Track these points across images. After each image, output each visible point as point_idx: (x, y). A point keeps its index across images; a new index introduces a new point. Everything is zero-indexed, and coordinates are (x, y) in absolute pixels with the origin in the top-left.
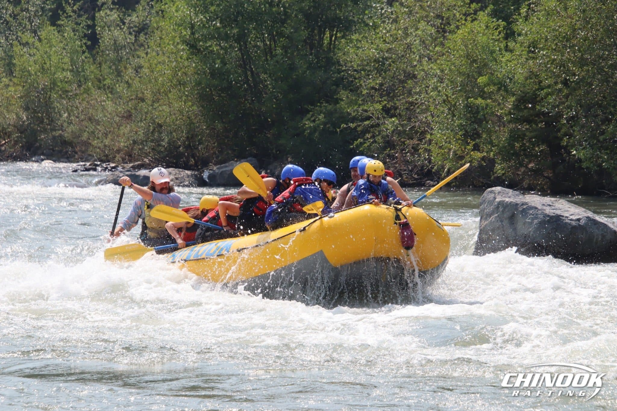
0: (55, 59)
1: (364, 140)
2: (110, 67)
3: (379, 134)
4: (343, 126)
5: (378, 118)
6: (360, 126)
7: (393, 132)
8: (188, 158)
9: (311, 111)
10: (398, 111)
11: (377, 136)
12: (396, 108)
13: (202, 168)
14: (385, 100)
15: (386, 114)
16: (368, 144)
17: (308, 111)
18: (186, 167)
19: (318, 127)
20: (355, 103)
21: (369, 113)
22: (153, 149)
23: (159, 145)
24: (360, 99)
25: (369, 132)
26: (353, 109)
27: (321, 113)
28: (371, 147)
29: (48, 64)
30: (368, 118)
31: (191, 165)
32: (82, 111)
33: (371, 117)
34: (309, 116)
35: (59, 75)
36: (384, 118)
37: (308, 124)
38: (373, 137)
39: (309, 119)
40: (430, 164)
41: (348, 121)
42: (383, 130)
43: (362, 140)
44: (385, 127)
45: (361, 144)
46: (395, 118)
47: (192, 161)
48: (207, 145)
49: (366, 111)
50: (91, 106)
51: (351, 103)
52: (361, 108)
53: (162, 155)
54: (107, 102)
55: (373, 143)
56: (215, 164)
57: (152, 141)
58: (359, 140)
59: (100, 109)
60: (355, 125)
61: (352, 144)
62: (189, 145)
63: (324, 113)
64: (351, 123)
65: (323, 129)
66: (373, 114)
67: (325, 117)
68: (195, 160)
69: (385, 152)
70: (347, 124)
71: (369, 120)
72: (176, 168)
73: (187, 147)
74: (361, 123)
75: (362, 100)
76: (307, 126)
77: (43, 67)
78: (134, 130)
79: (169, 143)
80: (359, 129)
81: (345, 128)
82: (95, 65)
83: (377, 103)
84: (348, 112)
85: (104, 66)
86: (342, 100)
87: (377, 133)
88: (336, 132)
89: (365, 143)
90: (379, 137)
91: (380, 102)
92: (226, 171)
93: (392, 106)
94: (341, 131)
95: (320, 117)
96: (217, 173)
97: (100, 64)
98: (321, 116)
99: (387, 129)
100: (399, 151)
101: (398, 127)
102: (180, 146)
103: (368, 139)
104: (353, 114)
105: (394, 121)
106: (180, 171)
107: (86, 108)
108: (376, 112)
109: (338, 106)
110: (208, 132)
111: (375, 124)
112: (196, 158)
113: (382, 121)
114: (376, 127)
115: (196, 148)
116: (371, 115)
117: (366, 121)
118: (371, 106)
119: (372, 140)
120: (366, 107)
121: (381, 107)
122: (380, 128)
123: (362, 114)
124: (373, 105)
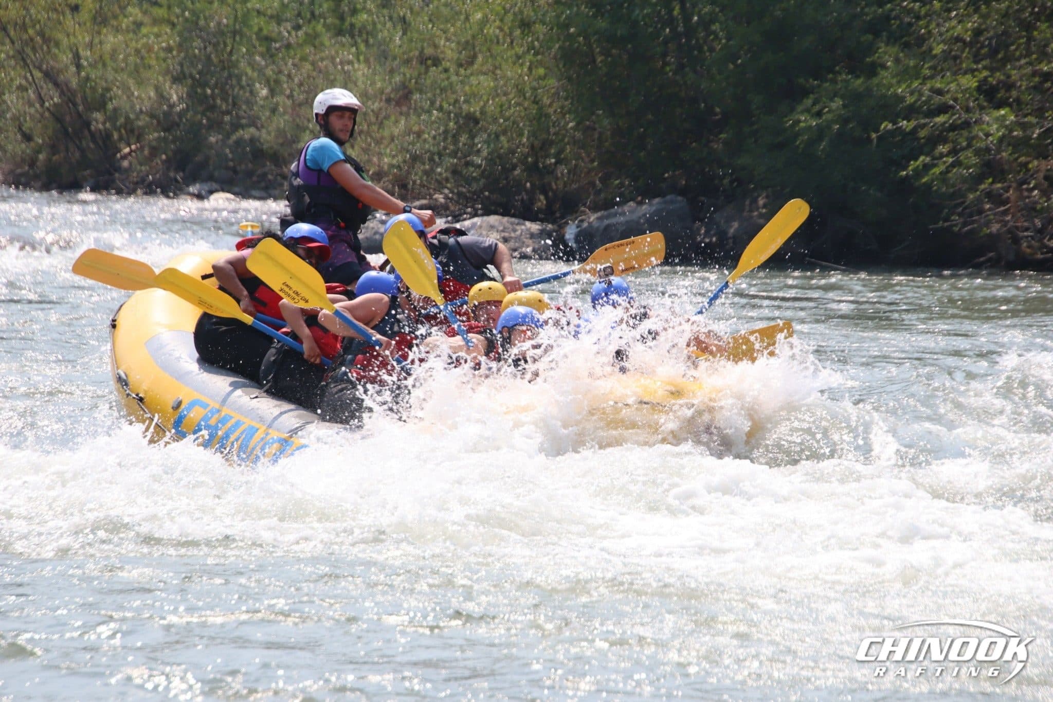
1: (934, 158)
3: (969, 146)
4: (886, 126)
5: (968, 110)
6: (924, 126)
7: (1001, 140)
8: (531, 193)
9: (813, 93)
10: (1014, 93)
11: (963, 149)
12: (1009, 86)
13: (562, 217)
14: (985, 68)
15: (986, 101)
16: (942, 168)
17: (805, 93)
18: (527, 214)
19: (829, 127)
20: (916, 73)
21: (948, 96)
22: (455, 172)
23: (467, 164)
24: (926, 66)
25: (945, 141)
26: (909, 86)
27: (835, 96)
28: (950, 175)
30: (944, 109)
31: (540, 210)
32: (301, 84)
33: (952, 107)
34: (808, 102)
36: (982, 108)
37: (806, 121)
38: (954, 152)
39: (808, 111)
41: (897, 115)
42: (977, 136)
43: (928, 159)
44: (982, 130)
45: (927, 167)
46: (1007, 109)
47: (541, 201)
48: (576, 166)
49: (939, 92)
50: (320, 71)
51: (905, 74)
52: (929, 86)
53: (475, 186)
54: (356, 66)
55: (953, 165)
56: (595, 208)
57: (454, 154)
58: (922, 158)
59: (341, 78)
60: (913, 124)
61: (905, 168)
62: (536, 163)
63: (843, 97)
64: (903, 120)
65: (840, 134)
66: (955, 100)
67: (844, 106)
68: (547, 198)
69: (982, 187)
70: (895, 123)
71: (945, 112)
72: (503, 215)
73: (533, 169)
74: (927, 120)
75: (930, 68)
76: (802, 125)
78: (416, 128)
79: (490, 160)
80: (923, 133)
81: (888, 132)
83: (965, 73)
84: (896, 95)
86: (884, 67)
87: (964, 144)
88: (869, 140)
89: (935, 166)
90: (969, 153)
91: (973, 71)
92: (617, 224)
93: (999, 81)
94: (880, 138)
95: (834, 105)
96: (598, 228)
98: (837, 103)
99: (987, 135)
100: (1014, 185)
101: (1011, 131)
102: (514, 167)
103: (942, 156)
104: (910, 100)
105: (1003, 118)
106: (512, 224)
107: (309, 77)
108: (964, 95)
109: (875, 81)
110: (578, 135)
111: (959, 122)
112: (550, 194)
113: (977, 116)
114: (963, 129)
115: (550, 171)
116: (951, 102)
117: (938, 115)
118: (952, 82)
119: (951, 160)
120: (941, 83)
121: (976, 84)
122: (970, 132)
123: (930, 98)
124: (956, 80)
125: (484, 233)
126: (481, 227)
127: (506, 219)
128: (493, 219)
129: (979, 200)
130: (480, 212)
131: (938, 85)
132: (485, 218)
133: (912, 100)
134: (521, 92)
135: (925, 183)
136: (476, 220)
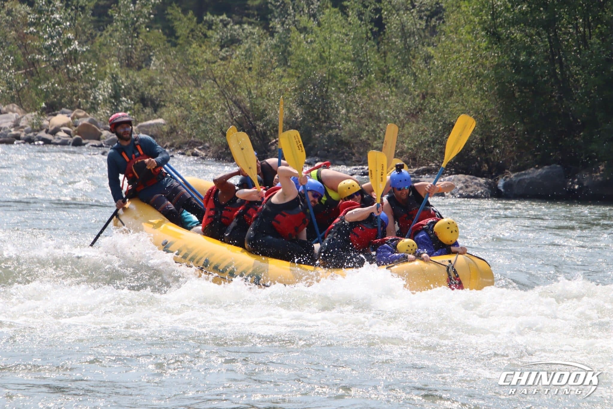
0: (335, 47)
2: (396, 57)
8: (480, 163)
13: (496, 175)
18: (478, 174)
22: (441, 152)
29: (327, 53)
31: (484, 172)
32: (363, 107)
35: (339, 66)
47: (485, 167)
48: (504, 149)
50: (372, 101)
54: (391, 98)
56: (513, 171)
57: (440, 143)
59: (382, 105)
62: (483, 147)
68: (488, 166)
72: (465, 174)
73: (481, 151)
77: (321, 55)
82: (379, 54)
85: (389, 55)
92: (524, 179)
96: (515, 182)
97: (385, 53)
102: (472, 150)
106: (470, 178)
107: (367, 103)
110: (505, 134)
112: (491, 163)
115: (491, 151)
127: (467, 176)
128: (461, 176)
130: (453, 172)
132: (456, 175)
134: (476, 111)
136: (451, 176)
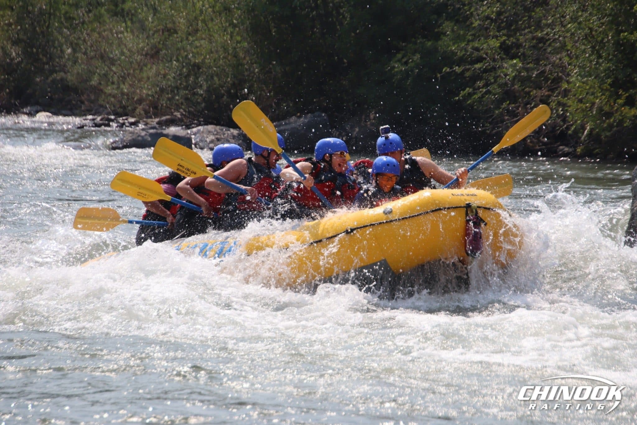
1: (475, 89)
3: (495, 81)
4: (446, 69)
5: (494, 60)
6: (468, 70)
7: (514, 78)
9: (402, 50)
10: (522, 50)
11: (492, 84)
12: (518, 46)
14: (504, 35)
15: (505, 54)
16: (480, 95)
17: (398, 50)
19: (412, 71)
20: (463, 38)
21: (482, 52)
22: (187, 99)
23: (194, 94)
25: (481, 79)
26: (459, 46)
27: (416, 52)
28: (484, 99)
30: (480, 60)
32: (92, 46)
33: (485, 58)
34: (399, 56)
36: (502, 59)
37: (398, 67)
38: (486, 85)
39: (399, 61)
40: (564, 124)
41: (453, 63)
42: (500, 76)
43: (471, 90)
44: (502, 72)
45: (470, 95)
46: (518, 59)
48: (260, 95)
49: (477, 49)
50: (104, 38)
51: (457, 39)
52: (471, 46)
53: (199, 108)
54: (126, 34)
55: (486, 93)
57: (186, 88)
58: (468, 89)
59: (116, 42)
60: (462, 68)
61: (458, 95)
63: (420, 53)
64: (456, 66)
65: (419, 75)
66: (487, 54)
67: (421, 58)
69: (503, 106)
70: (451, 68)
71: (481, 61)
72: (216, 124)
74: (470, 66)
75: (471, 35)
76: (396, 70)
78: (162, 72)
79: (208, 91)
80: (467, 74)
81: (447, 73)
83: (493, 38)
84: (451, 51)
86: (445, 34)
87: (492, 80)
88: (436, 79)
89: (474, 94)
90: (495, 86)
91: (497, 37)
92: (285, 129)
93: (513, 43)
94: (442, 77)
95: (415, 58)
98: (417, 57)
99: (506, 75)
100: (522, 105)
101: (520, 72)
102: (223, 96)
103: (479, 88)
104: (460, 54)
105: (515, 65)
106: (222, 130)
107: (97, 41)
108: (492, 51)
109: (440, 43)
110: (261, 77)
111: (489, 67)
113: (500, 63)
114: (491, 72)
115: (245, 98)
116: (484, 56)
117: (477, 63)
118: (485, 43)
119: (484, 90)
120: (478, 44)
121: (499, 44)
122: (496, 73)
123: (472, 53)
124: (487, 42)
125: (205, 135)
126: (203, 132)
127: (218, 127)
128: (210, 127)
129: (502, 114)
130: (202, 123)
131: (476, 45)
133: (462, 54)
134: (225, 50)
135: (469, 104)
136: (200, 127)
